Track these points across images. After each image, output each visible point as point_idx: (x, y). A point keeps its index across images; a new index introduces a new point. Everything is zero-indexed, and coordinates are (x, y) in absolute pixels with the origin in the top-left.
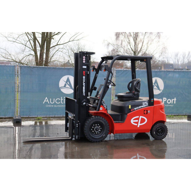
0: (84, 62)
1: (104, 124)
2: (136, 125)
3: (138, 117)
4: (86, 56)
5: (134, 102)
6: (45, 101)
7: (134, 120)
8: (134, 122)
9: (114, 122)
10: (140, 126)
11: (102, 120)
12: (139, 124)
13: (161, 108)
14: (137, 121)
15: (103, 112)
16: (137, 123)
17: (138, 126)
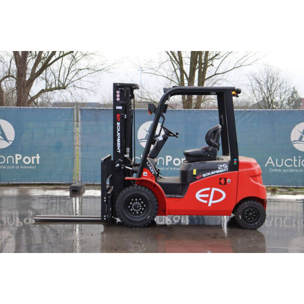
1: (148, 198)
2: (206, 202)
3: (209, 189)
5: (202, 164)
7: (201, 194)
8: (202, 198)
9: (167, 196)
10: (212, 204)
11: (145, 192)
12: (211, 202)
13: (254, 176)
14: (207, 196)
16: (208, 199)
17: (210, 205)
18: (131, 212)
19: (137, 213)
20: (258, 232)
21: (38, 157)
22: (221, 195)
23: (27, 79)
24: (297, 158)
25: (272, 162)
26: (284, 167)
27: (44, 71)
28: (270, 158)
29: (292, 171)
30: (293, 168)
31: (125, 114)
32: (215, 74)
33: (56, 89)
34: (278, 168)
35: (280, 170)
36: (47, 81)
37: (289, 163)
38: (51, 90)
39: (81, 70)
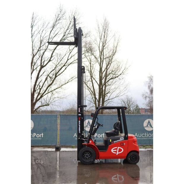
0: (79, 111)
1: (92, 152)
2: (115, 153)
3: (116, 148)
4: (80, 108)
6: (74, 136)
7: (113, 150)
8: (114, 151)
9: (99, 151)
10: (118, 154)
11: (91, 149)
12: (118, 153)
13: (134, 141)
14: (116, 150)
15: (92, 144)
16: (116, 152)
17: (117, 154)
18: (85, 158)
19: (87, 158)
20: (137, 165)
21: (42, 134)
22: (121, 150)
23: (34, 102)
24: (146, 134)
25: (137, 135)
26: (142, 137)
27: (41, 99)
28: (136, 134)
29: (144, 139)
30: (145, 137)
31: (82, 117)
32: (108, 99)
33: (45, 105)
34: (139, 138)
35: (140, 139)
36: (41, 103)
37: (143, 135)
38: (43, 106)
39: (55, 98)
